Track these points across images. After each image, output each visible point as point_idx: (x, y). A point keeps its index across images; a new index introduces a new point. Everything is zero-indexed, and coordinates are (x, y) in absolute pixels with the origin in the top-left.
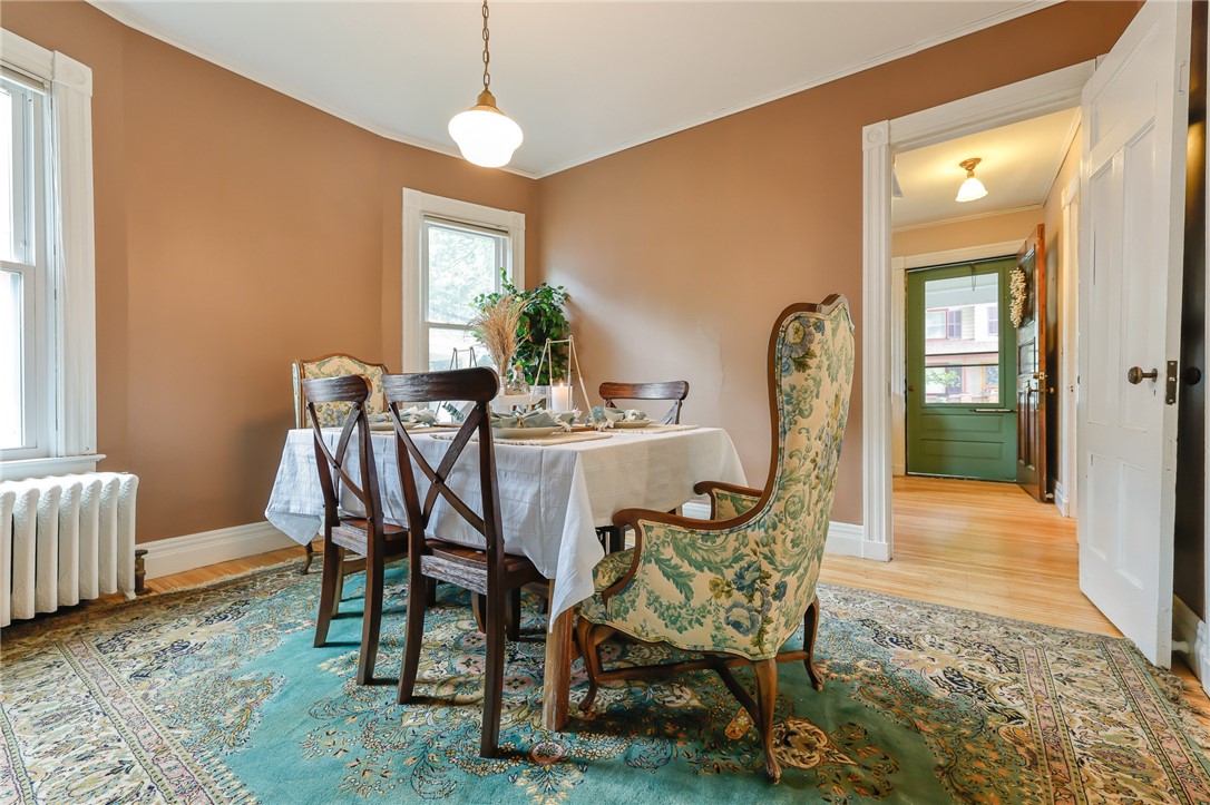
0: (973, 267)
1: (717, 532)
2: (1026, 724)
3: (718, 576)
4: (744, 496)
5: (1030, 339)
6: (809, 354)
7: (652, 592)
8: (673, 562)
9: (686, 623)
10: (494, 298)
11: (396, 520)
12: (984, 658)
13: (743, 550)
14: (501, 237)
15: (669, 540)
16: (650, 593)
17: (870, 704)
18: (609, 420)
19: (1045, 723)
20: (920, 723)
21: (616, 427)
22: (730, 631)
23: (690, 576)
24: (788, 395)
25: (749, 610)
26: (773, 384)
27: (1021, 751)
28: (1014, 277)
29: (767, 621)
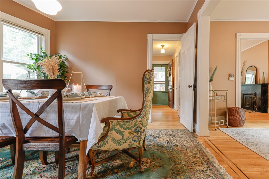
0: (162, 65)
1: (130, 120)
2: (178, 146)
3: (131, 130)
4: (130, 112)
5: (170, 79)
6: (151, 80)
7: (113, 138)
8: (119, 129)
9: (122, 143)
10: (37, 55)
11: (4, 134)
12: (170, 137)
13: (136, 123)
14: (40, 36)
15: (118, 124)
16: (112, 138)
17: (155, 151)
18: (93, 95)
19: (181, 145)
20: (164, 151)
21: (95, 97)
22: (133, 142)
23: (123, 132)
24: (146, 89)
25: (138, 137)
26: (143, 86)
27: (179, 151)
28: (168, 68)
29: (141, 138)
